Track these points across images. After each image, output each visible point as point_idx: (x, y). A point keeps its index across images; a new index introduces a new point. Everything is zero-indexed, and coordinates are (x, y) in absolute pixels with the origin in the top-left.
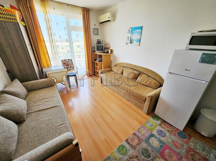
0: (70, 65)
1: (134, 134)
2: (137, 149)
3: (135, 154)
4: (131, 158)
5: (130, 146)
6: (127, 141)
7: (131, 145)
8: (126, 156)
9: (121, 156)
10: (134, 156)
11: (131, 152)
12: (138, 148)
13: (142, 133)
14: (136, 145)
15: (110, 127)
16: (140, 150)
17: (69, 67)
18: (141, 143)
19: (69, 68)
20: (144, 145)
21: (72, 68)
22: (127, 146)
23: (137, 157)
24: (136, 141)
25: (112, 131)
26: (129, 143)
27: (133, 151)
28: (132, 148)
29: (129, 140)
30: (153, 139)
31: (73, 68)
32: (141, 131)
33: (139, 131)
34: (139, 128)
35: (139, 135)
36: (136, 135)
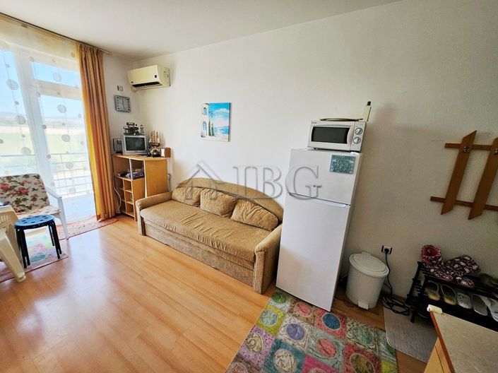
0: (31, 193)
13: (255, 349)
17: (29, 197)
19: (28, 203)
21: (38, 202)
30: (280, 354)
31: (45, 199)
32: (253, 343)
33: (248, 345)
34: (249, 336)
35: (250, 355)
36: (243, 359)
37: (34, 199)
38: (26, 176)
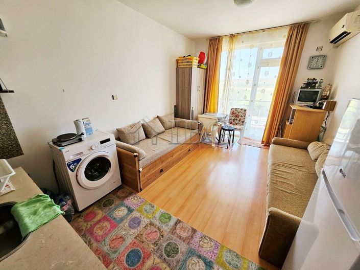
0: (240, 118)
1: (194, 231)
2: (172, 236)
3: (165, 234)
4: (159, 230)
5: (173, 226)
6: (178, 222)
7: (175, 228)
8: (159, 223)
9: (158, 218)
10: (162, 232)
11: (166, 229)
12: (174, 237)
13: (201, 243)
14: (178, 234)
15: (187, 200)
16: (172, 240)
17: (238, 119)
18: (184, 241)
19: (237, 122)
20: (183, 247)
21: (240, 123)
22: (172, 223)
23: (162, 236)
24: (184, 235)
25: (184, 203)
26: (176, 224)
27: (169, 230)
28: (171, 229)
29: (181, 224)
30: (200, 264)
31: (243, 122)
32: (206, 241)
33: (203, 237)
34: (210, 238)
35: (197, 238)
36: (194, 233)
37: (239, 121)
38: (242, 109)
